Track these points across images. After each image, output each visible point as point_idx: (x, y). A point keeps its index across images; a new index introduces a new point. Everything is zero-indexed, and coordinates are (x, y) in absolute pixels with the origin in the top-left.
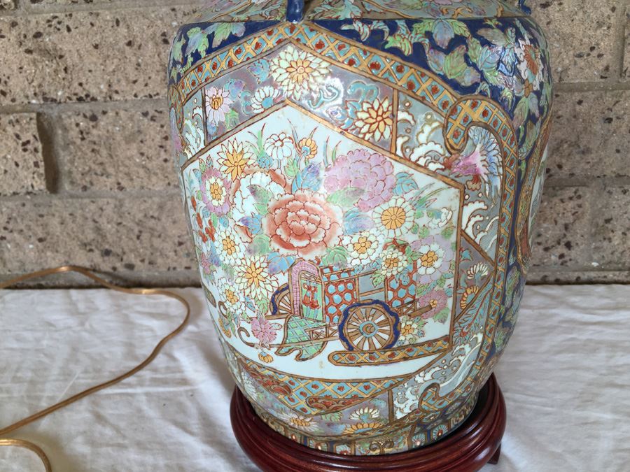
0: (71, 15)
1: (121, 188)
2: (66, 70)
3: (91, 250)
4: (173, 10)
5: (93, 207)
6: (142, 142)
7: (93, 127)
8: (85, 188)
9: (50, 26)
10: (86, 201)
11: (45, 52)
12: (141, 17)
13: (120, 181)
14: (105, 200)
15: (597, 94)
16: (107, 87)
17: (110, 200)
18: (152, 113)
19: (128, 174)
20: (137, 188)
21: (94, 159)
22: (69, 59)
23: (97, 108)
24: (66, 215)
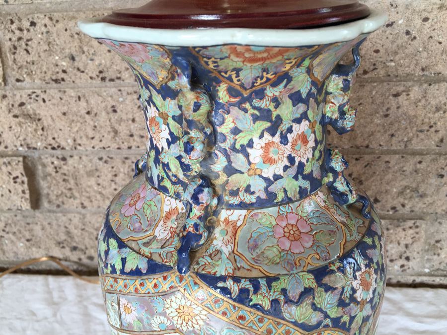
0: (45, 92)
1: (84, 207)
2: (43, 129)
3: (63, 247)
4: (120, 90)
5: (64, 219)
6: (98, 177)
7: (64, 164)
8: (58, 206)
9: (31, 98)
10: (60, 215)
11: (28, 116)
12: (96, 95)
13: (83, 202)
14: (73, 215)
15: (434, 156)
16: (73, 141)
17: (76, 215)
18: (105, 158)
19: (89, 197)
20: (96, 207)
21: (65, 186)
22: (45, 122)
23: (67, 154)
24: (45, 223)
